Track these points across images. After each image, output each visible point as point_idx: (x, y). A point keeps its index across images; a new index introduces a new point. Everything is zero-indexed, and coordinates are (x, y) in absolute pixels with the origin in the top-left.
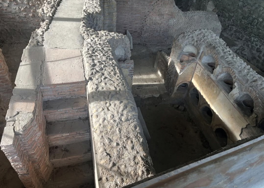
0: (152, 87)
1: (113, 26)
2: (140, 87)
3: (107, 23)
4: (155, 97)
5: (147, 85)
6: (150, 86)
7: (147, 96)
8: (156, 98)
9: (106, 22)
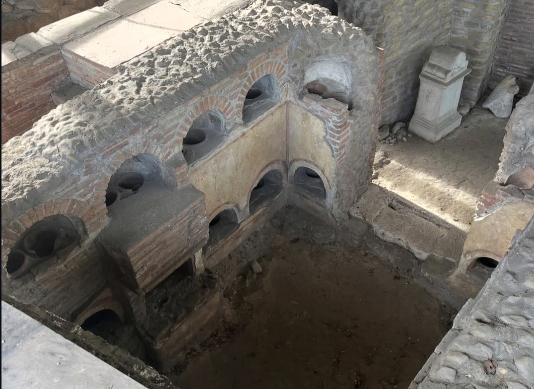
0: (436, 226)
1: (482, 27)
2: (401, 206)
3: (468, 13)
4: (413, 254)
5: (424, 214)
6: (433, 222)
7: (390, 236)
8: (416, 258)
9: (465, 10)
